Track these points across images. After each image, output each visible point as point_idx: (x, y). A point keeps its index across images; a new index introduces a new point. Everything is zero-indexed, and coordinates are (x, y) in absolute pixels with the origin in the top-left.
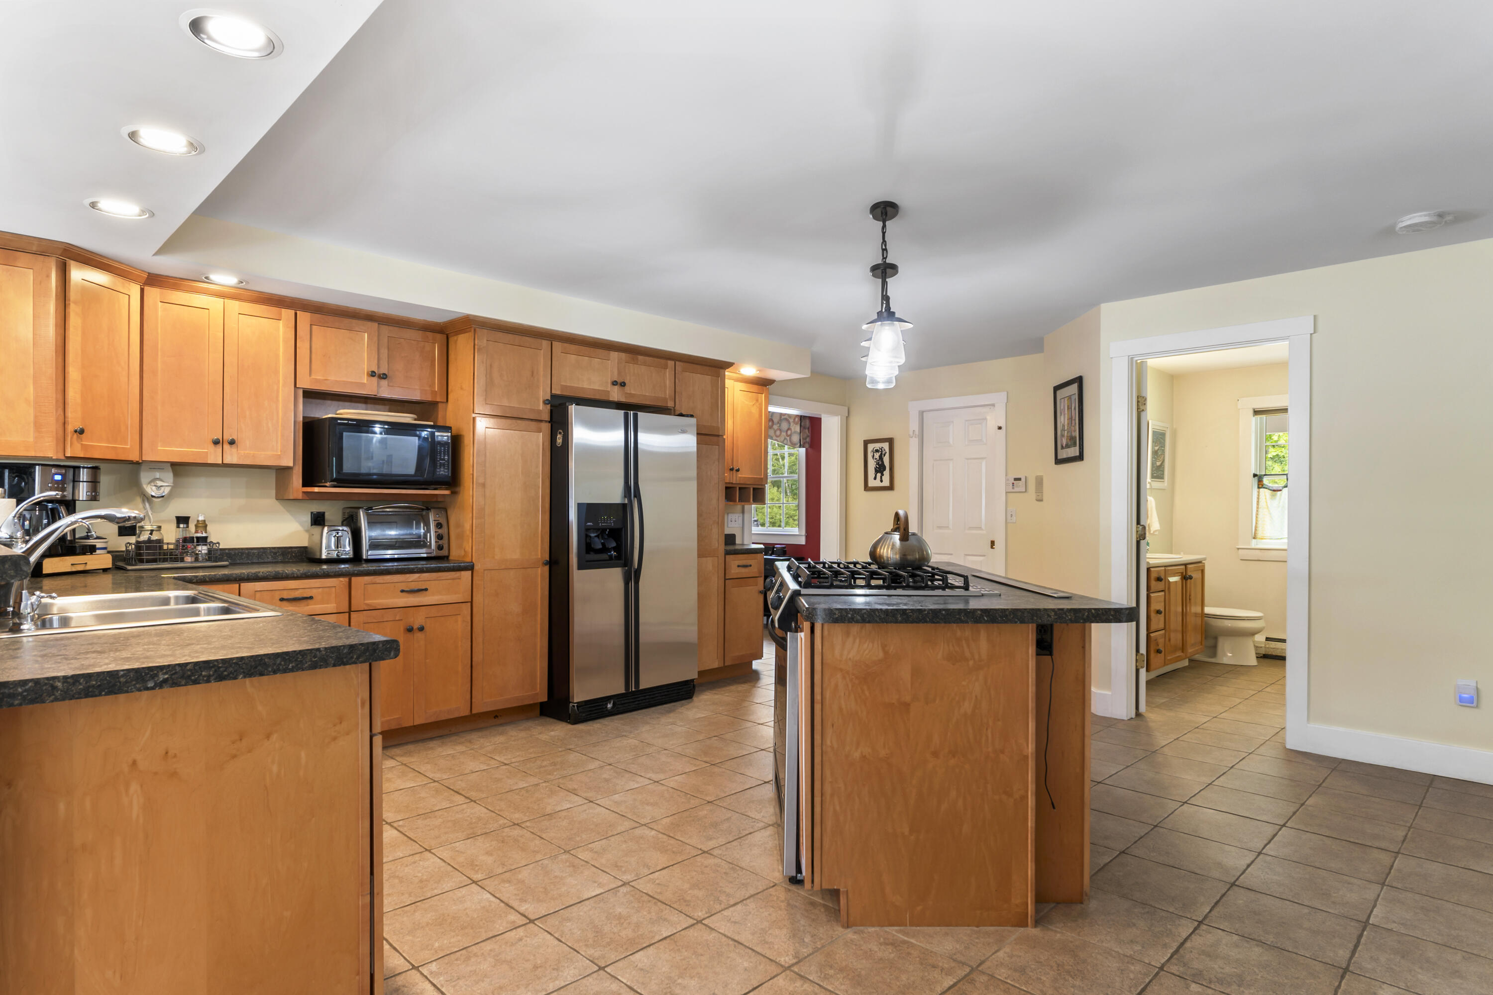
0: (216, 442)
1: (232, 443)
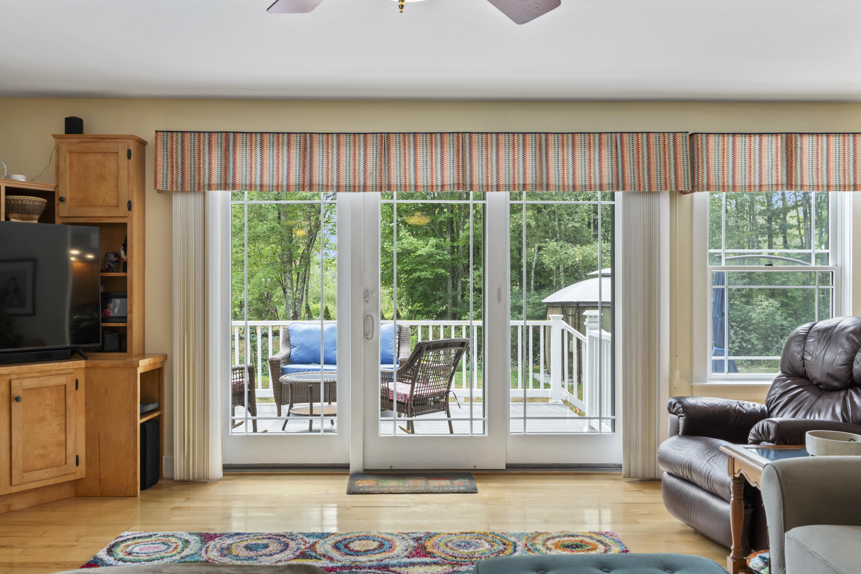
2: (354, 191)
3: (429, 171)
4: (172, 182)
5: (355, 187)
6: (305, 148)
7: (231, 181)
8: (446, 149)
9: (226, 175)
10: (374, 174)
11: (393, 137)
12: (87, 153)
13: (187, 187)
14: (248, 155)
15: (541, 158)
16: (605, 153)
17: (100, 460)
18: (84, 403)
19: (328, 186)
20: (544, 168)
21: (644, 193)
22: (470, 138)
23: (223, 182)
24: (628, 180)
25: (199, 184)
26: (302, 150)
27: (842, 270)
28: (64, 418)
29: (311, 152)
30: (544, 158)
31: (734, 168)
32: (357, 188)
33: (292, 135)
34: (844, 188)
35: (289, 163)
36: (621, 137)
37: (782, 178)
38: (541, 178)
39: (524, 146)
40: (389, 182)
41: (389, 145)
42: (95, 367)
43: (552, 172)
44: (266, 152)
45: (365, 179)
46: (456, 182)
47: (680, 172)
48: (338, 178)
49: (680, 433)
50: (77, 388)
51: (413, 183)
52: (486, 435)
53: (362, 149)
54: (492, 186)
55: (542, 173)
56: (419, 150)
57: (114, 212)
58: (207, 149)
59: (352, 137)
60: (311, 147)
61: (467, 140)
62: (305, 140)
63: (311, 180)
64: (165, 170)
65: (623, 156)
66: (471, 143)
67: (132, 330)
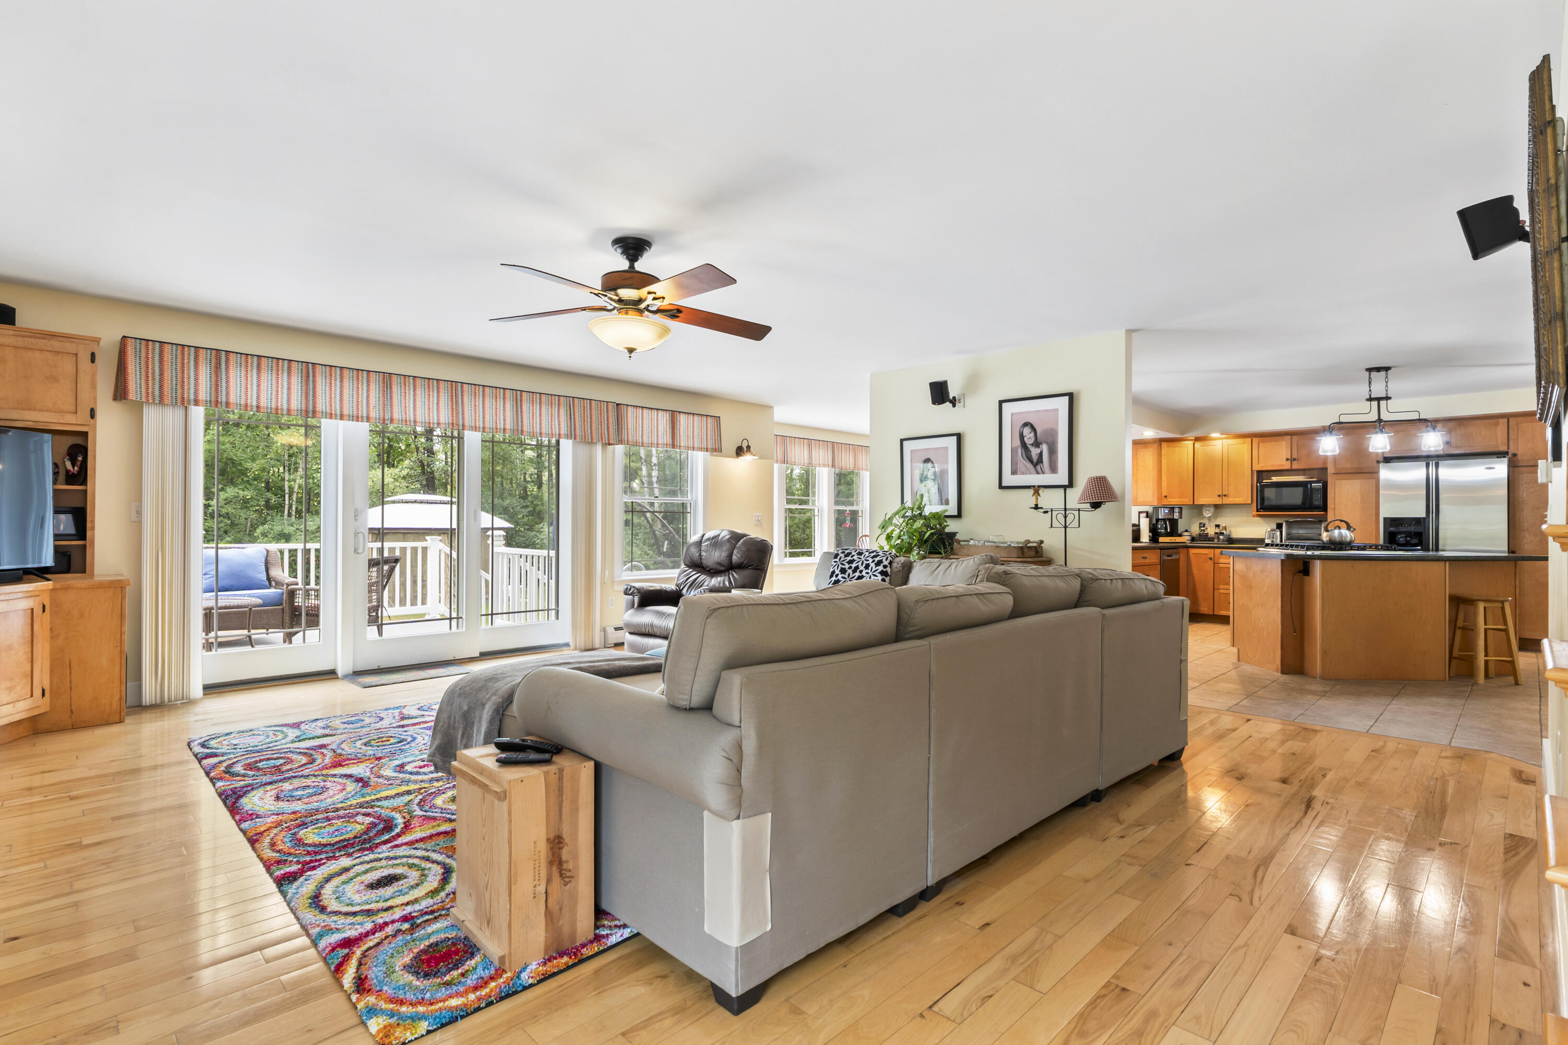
0: (1219, 496)
1: (1225, 496)
2: (358, 421)
3: (427, 410)
4: (148, 393)
5: (358, 417)
6: (308, 377)
7: (224, 399)
8: (442, 394)
9: (217, 392)
10: (377, 408)
11: (394, 378)
12: (30, 349)
13: (167, 399)
14: (242, 375)
15: (517, 410)
16: (562, 411)
17: (71, 689)
18: (49, 628)
19: (331, 414)
20: (520, 418)
21: (588, 442)
22: (462, 387)
23: (213, 399)
24: (578, 433)
25: (183, 398)
26: (304, 378)
27: (696, 501)
28: (30, 645)
29: (314, 382)
30: (519, 410)
31: (642, 430)
32: (360, 419)
33: (293, 363)
34: (701, 449)
35: (289, 388)
36: (573, 401)
37: (670, 441)
38: (518, 426)
39: (504, 399)
40: (392, 416)
41: (391, 384)
42: (66, 589)
43: (525, 421)
44: (264, 376)
45: (368, 411)
46: (450, 422)
47: (611, 429)
48: (341, 408)
49: (636, 606)
50: (44, 611)
51: (412, 419)
52: (464, 630)
53: (365, 385)
54: (479, 428)
55: (517, 421)
56: (418, 392)
57: (71, 419)
58: (192, 363)
59: (355, 372)
60: (314, 376)
61: (460, 389)
62: (308, 369)
63: (314, 407)
64: (138, 380)
65: (574, 415)
66: (462, 391)
67: (93, 549)
